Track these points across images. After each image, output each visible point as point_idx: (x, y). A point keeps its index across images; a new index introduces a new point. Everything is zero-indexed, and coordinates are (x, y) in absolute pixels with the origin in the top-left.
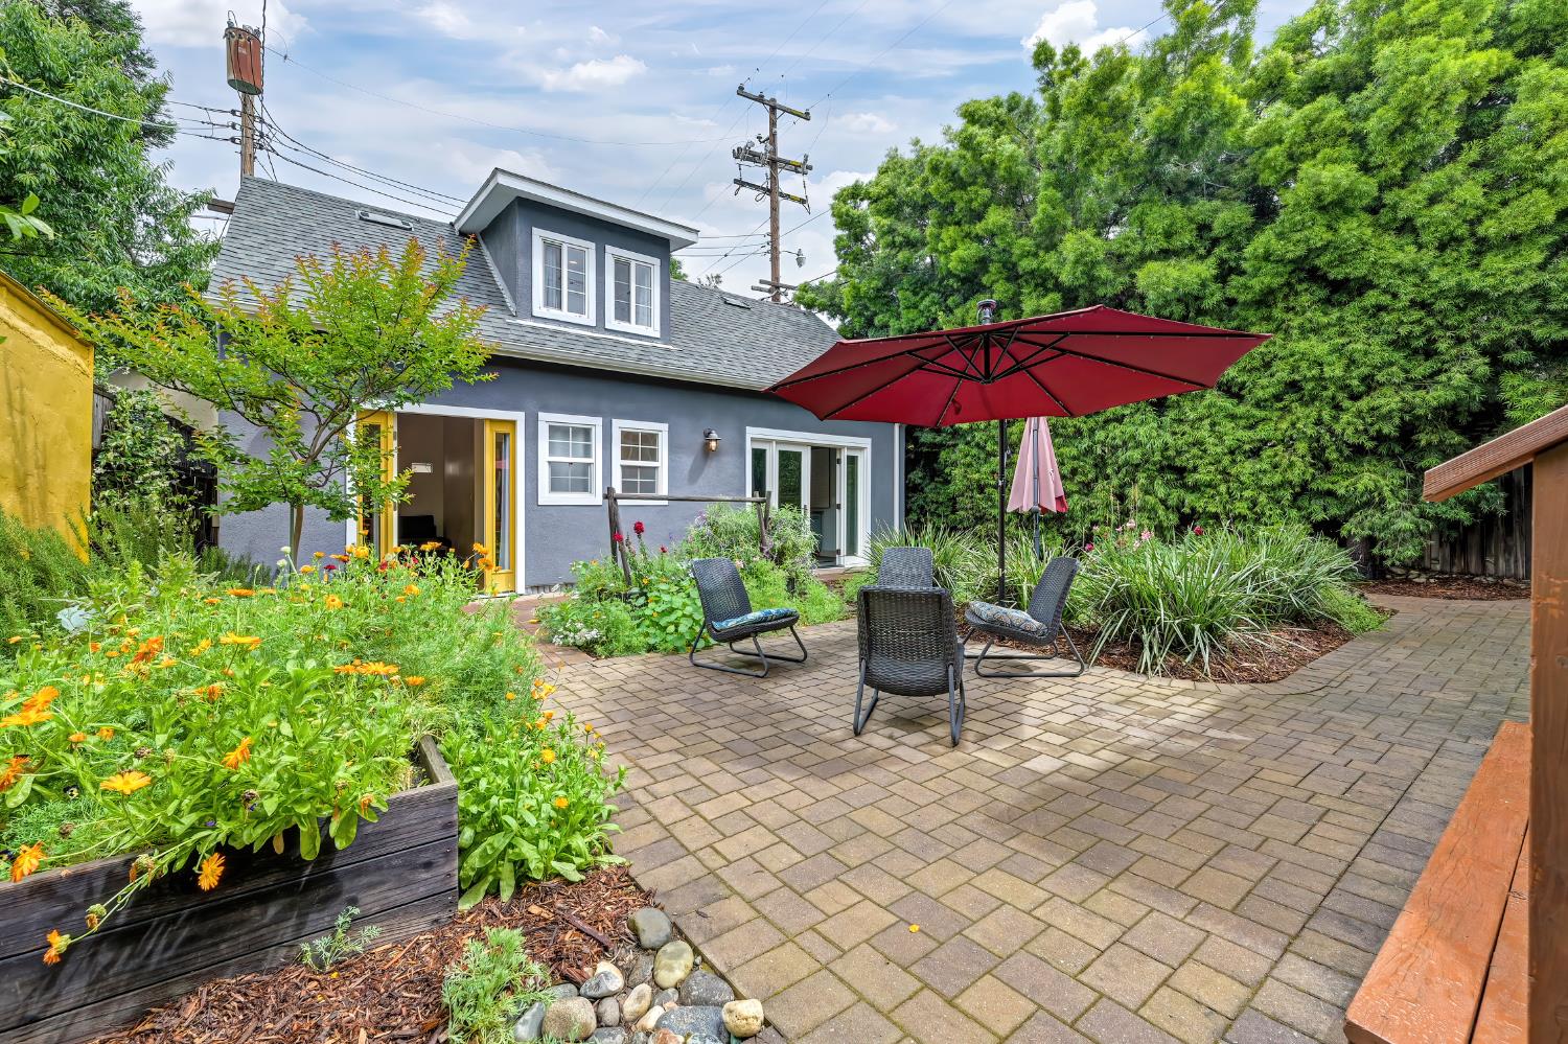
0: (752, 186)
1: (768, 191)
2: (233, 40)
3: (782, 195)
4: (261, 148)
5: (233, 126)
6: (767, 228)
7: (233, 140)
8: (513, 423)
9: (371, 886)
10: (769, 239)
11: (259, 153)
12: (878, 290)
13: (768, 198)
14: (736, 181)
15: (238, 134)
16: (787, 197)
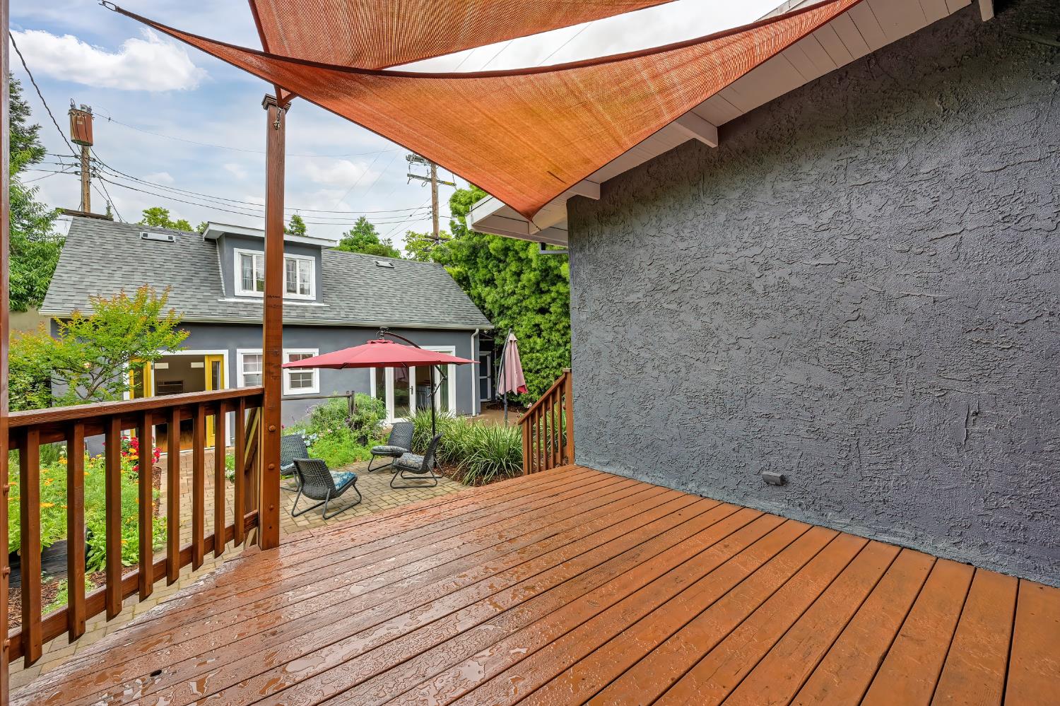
0: (418, 177)
1: (430, 180)
2: (73, 117)
3: (439, 181)
4: (94, 176)
5: (76, 165)
6: (430, 203)
7: (76, 173)
8: (222, 356)
9: (51, 566)
10: (431, 209)
11: (92, 180)
12: (468, 256)
13: (429, 184)
14: (408, 175)
15: (79, 169)
16: (443, 183)
